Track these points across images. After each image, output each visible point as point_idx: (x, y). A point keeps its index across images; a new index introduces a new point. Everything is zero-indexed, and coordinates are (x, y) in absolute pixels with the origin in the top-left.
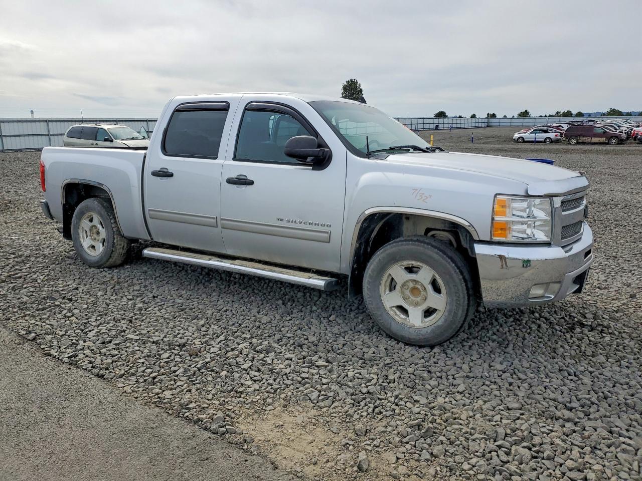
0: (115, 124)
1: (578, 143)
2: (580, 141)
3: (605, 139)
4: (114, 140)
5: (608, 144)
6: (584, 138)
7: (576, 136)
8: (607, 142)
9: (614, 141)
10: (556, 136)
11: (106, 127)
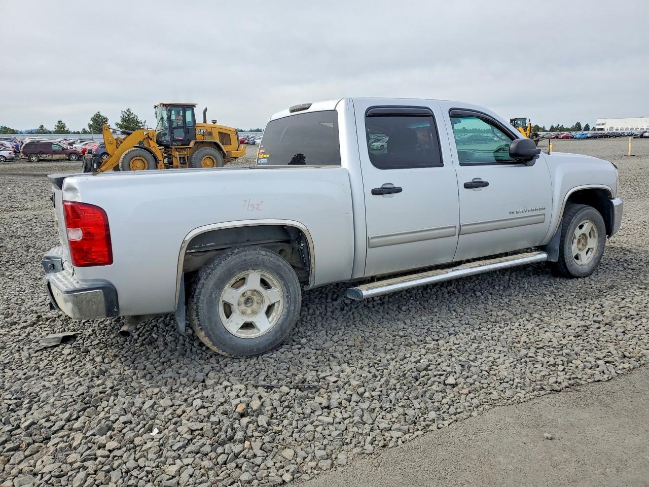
1: (39, 161)
2: (41, 158)
3: (65, 155)
5: (69, 160)
6: (45, 156)
7: (36, 154)
8: (67, 158)
9: (74, 158)
10: (10, 154)
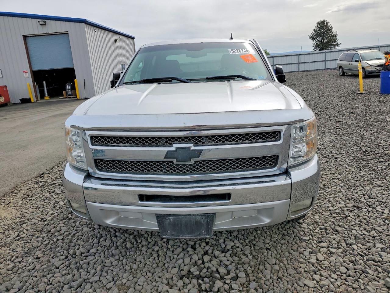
0: (370, 49)
4: (362, 61)
11: (360, 52)
